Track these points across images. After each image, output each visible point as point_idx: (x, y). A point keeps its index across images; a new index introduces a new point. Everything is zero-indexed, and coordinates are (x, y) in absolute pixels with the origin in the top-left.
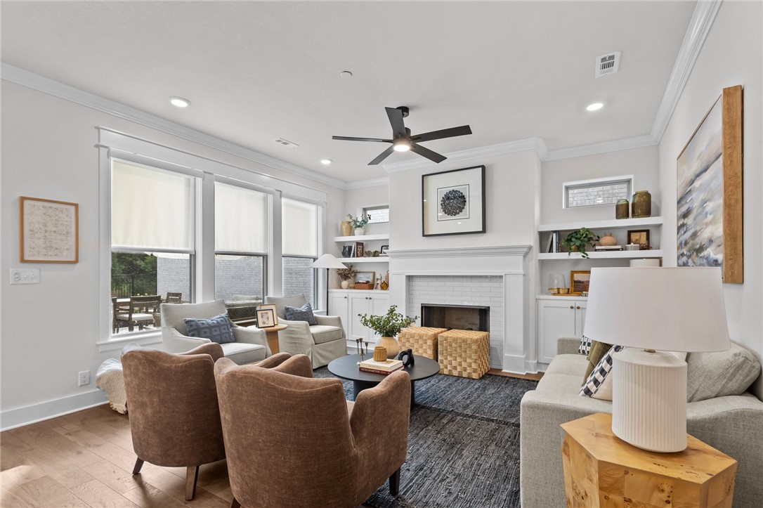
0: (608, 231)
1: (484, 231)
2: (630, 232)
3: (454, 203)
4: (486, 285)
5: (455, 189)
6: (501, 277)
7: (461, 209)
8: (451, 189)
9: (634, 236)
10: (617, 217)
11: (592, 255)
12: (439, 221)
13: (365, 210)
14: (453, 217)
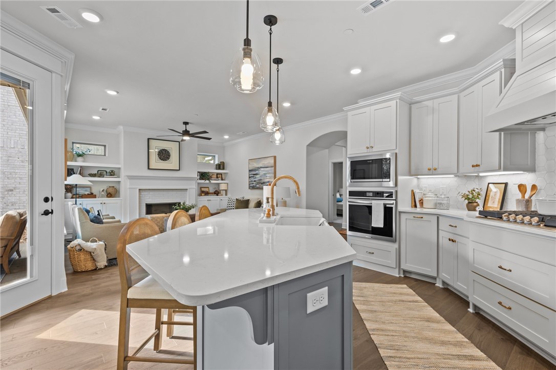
0: (213, 173)
1: (179, 170)
2: (217, 174)
3: (164, 155)
4: (179, 193)
5: (165, 149)
6: (187, 189)
7: (168, 158)
8: (163, 148)
9: (218, 176)
10: (216, 169)
11: (212, 182)
12: (156, 162)
13: (73, 143)
14: (164, 162)
